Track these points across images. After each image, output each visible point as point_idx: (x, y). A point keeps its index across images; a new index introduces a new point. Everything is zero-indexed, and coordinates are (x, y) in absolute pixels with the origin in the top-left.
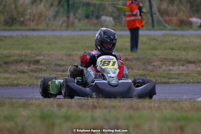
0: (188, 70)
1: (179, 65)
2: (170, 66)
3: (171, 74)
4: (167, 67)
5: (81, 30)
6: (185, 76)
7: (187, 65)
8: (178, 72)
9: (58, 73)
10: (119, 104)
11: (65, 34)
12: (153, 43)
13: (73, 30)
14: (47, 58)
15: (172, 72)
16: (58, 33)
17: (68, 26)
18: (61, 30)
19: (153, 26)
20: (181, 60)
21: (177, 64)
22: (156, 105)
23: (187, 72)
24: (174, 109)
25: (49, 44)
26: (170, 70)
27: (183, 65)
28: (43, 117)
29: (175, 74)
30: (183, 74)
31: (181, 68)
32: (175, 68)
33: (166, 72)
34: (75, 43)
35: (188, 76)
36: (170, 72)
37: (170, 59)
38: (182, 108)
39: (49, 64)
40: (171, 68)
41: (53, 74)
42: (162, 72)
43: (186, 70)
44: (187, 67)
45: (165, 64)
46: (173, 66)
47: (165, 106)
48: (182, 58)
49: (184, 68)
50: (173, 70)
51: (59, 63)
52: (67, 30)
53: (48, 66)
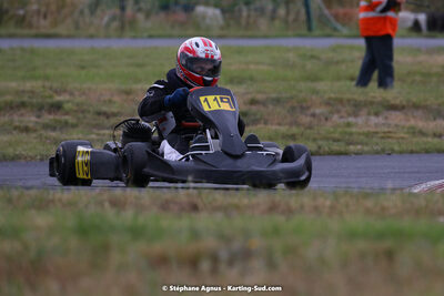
0: (389, 126)
1: (369, 114)
2: (349, 115)
3: (351, 134)
4: (341, 117)
5: (151, 37)
6: (382, 138)
7: (387, 113)
8: (366, 130)
9: (102, 132)
10: (246, 201)
11: (117, 45)
12: (309, 65)
13: (134, 37)
14: (78, 99)
15: (354, 130)
16: (101, 44)
17: (122, 28)
18: (107, 37)
19: (310, 29)
20: (372, 103)
21: (364, 111)
22: (328, 203)
23: (386, 130)
24: (368, 212)
25: (83, 68)
26: (349, 125)
27: (377, 114)
28: (83, 231)
29: (360, 134)
30: (377, 133)
31: (374, 120)
32: (360, 120)
33: (340, 130)
34: (140, 66)
35: (389, 137)
36: (348, 130)
37: (349, 100)
38: (383, 209)
39: (83, 112)
40: (351, 119)
41: (92, 133)
42: (332, 130)
43: (384, 124)
44: (386, 118)
45: (338, 112)
46: (355, 115)
47: (347, 206)
48: (374, 97)
49: (380, 120)
50: (356, 124)
51: (104, 109)
52: (120, 37)
53: (81, 115)
